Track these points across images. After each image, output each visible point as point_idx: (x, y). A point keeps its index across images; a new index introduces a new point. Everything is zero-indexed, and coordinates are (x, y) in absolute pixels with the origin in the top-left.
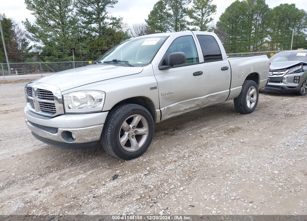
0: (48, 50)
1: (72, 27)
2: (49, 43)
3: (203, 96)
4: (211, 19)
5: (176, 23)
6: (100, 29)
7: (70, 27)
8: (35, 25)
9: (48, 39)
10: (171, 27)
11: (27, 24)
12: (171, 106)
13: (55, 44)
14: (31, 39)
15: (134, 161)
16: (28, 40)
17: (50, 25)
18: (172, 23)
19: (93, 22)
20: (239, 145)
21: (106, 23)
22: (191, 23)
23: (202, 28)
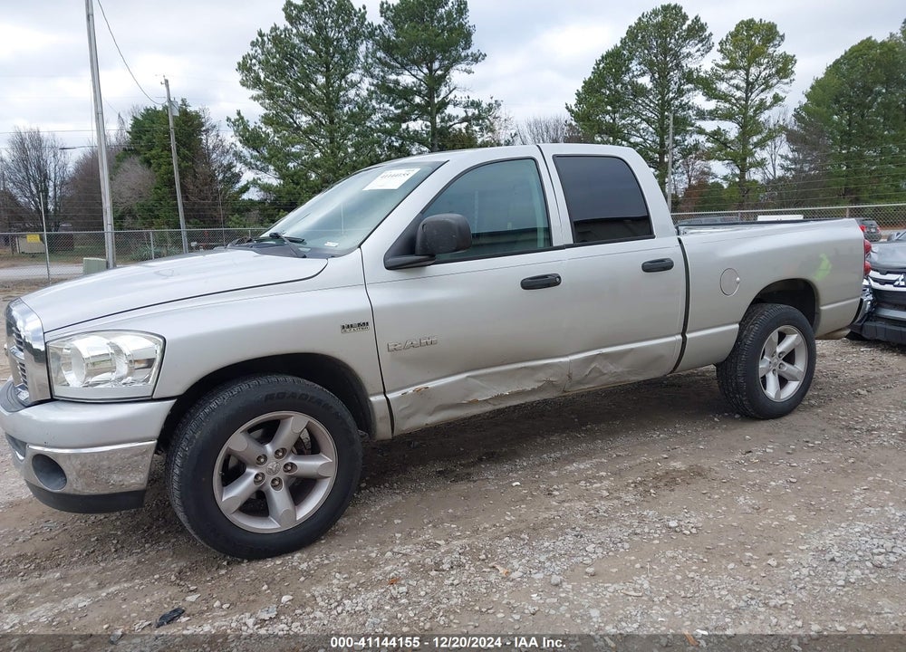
0: (289, 193)
1: (357, 129)
2: (293, 176)
3: (567, 356)
4: (777, 99)
5: (662, 114)
6: (433, 135)
7: (349, 131)
8: (259, 127)
9: (291, 165)
10: (644, 125)
11: (239, 123)
12: (431, 385)
13: (307, 178)
14: (246, 165)
15: (269, 564)
16: (239, 167)
17: (299, 128)
18: (650, 115)
19: (413, 117)
20: (654, 538)
21: (450, 118)
22: (711, 113)
23: (746, 126)
